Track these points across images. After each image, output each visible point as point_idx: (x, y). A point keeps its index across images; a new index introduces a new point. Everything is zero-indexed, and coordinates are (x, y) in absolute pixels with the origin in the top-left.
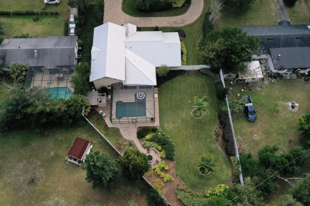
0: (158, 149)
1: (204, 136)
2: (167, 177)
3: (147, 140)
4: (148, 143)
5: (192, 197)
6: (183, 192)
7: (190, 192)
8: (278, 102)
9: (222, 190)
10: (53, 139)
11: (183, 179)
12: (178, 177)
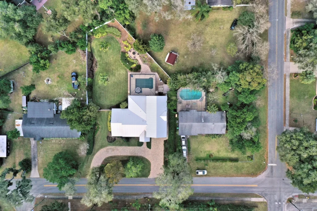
0: (130, 58)
1: (104, 65)
2: (125, 43)
3: (135, 63)
4: (135, 62)
5: (114, 32)
6: (118, 35)
7: (114, 35)
8: (56, 84)
9: (98, 35)
10: (187, 67)
11: (117, 42)
12: (119, 43)
